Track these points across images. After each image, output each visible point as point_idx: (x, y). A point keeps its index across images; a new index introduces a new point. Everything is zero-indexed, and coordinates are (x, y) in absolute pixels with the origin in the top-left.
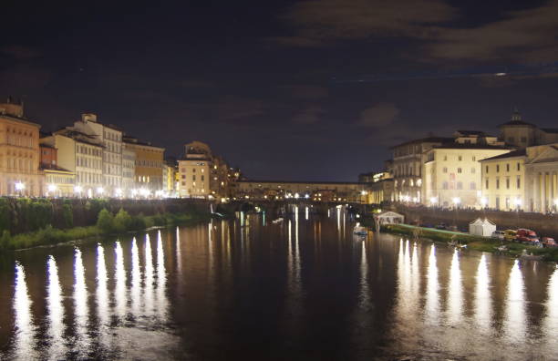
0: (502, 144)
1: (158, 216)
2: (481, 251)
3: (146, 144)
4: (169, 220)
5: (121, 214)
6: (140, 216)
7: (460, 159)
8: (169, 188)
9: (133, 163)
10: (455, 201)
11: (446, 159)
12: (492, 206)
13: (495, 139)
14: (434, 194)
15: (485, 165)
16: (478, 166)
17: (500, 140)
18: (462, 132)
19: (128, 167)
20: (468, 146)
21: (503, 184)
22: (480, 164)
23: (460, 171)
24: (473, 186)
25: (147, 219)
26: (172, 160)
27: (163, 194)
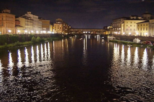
0: (143, 19)
1: (48, 38)
2: (136, 46)
3: (45, 20)
4: (51, 39)
5: (38, 38)
6: (43, 38)
7: (131, 23)
8: (51, 31)
9: (41, 24)
10: (130, 34)
11: (127, 23)
12: (140, 35)
13: (141, 18)
14: (124, 32)
15: (138, 24)
16: (136, 25)
17: (142, 18)
18: (132, 16)
19: (40, 25)
20: (133, 19)
21: (143, 29)
22: (136, 24)
23: (131, 26)
24: (134, 30)
25: (45, 39)
26: (52, 24)
27: (50, 32)
